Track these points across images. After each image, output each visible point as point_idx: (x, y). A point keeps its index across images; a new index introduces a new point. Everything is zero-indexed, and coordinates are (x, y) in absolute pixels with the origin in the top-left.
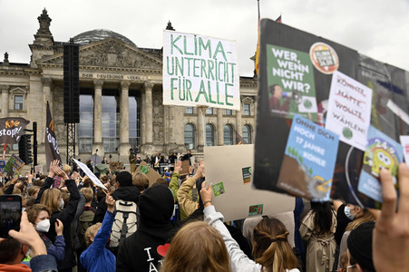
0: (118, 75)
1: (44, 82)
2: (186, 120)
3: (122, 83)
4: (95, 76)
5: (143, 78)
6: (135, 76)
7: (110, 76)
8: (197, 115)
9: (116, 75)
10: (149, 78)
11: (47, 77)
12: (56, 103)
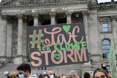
0: (48, 9)
1: (3, 18)
2: (102, 37)
3: (50, 14)
4: (33, 11)
5: (64, 9)
6: (59, 8)
7: (42, 10)
8: (111, 32)
9: (46, 9)
10: (69, 8)
11: (4, 14)
12: (15, 31)
